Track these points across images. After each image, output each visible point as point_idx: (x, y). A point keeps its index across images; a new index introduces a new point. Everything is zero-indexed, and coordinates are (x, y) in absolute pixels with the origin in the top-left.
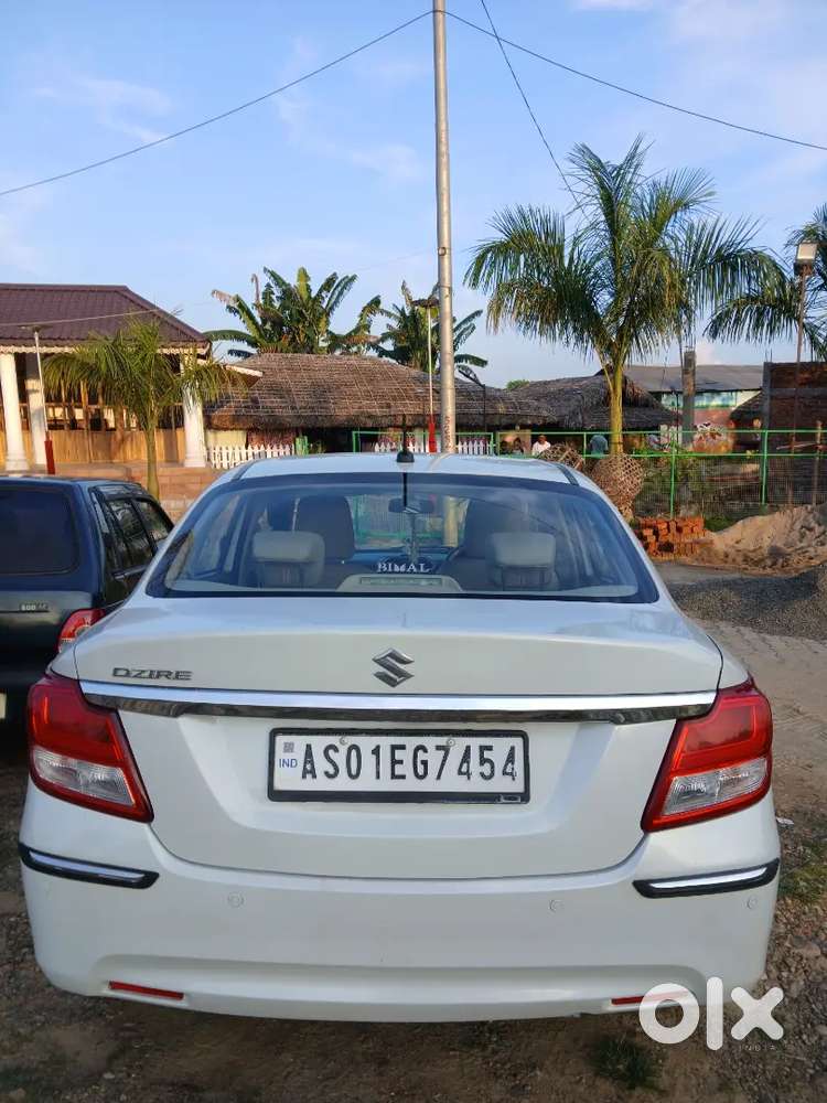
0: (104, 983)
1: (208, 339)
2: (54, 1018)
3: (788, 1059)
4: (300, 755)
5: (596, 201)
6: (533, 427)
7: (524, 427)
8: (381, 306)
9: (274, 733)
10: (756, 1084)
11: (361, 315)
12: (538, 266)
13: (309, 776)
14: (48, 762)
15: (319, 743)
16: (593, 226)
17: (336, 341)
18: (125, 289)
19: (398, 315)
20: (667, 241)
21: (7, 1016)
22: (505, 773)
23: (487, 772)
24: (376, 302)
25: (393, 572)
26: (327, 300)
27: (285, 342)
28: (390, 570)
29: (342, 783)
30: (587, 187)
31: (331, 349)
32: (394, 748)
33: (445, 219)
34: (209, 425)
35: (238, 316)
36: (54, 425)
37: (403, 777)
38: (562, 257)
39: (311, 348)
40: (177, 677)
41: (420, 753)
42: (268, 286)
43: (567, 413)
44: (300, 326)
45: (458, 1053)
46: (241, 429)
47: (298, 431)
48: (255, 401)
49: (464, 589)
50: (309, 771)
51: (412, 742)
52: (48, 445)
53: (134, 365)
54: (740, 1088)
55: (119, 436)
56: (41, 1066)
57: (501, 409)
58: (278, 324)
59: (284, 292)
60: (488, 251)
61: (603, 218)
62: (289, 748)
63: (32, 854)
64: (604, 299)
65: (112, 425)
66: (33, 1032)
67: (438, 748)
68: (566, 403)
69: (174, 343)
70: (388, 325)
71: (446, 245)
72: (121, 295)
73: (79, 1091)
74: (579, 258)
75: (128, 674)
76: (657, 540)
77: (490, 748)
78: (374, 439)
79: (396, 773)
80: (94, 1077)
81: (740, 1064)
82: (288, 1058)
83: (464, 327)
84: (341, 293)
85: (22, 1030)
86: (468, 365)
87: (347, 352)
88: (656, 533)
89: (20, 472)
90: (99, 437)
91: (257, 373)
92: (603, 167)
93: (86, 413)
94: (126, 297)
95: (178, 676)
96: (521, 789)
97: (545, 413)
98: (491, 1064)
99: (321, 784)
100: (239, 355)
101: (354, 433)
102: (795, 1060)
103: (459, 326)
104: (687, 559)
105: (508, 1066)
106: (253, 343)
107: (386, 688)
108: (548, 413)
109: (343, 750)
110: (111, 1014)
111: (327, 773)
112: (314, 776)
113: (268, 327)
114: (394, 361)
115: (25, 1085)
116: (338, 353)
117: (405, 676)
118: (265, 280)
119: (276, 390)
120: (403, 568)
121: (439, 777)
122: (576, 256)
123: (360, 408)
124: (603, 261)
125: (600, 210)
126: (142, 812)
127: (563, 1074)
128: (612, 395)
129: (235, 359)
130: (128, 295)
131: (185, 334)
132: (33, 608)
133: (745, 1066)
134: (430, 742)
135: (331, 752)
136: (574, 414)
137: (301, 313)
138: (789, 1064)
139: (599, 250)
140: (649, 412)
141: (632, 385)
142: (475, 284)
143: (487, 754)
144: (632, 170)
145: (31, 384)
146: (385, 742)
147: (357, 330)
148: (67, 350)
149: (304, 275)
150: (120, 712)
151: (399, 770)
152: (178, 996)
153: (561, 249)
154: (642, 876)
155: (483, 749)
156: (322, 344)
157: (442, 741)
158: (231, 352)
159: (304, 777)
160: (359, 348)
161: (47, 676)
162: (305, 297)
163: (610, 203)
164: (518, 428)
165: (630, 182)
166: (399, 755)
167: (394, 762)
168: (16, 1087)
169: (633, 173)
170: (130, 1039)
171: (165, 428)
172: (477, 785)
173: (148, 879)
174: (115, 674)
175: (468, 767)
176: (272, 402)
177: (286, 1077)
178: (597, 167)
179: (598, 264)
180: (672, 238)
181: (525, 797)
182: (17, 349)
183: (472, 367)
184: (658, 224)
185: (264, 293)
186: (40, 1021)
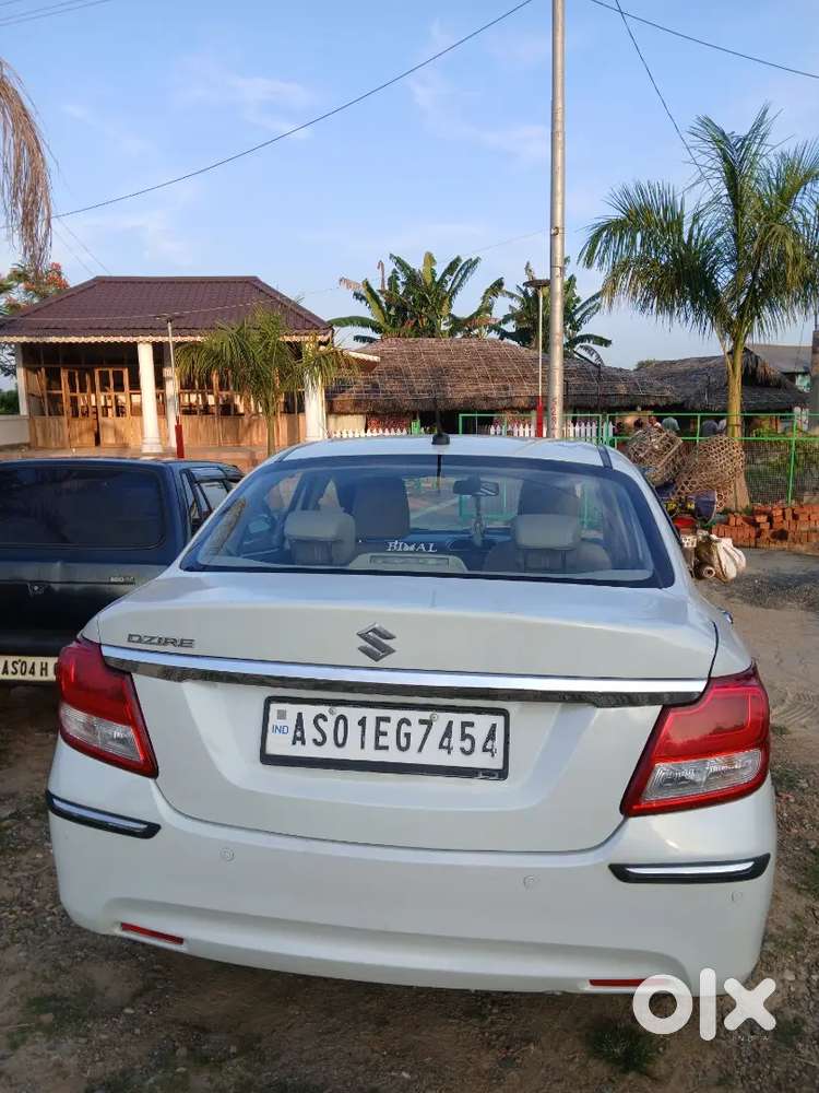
0: (117, 923)
1: (329, 326)
2: (94, 955)
3: (800, 1063)
4: (291, 722)
5: (718, 175)
6: (655, 408)
7: (645, 408)
8: (504, 288)
9: (269, 701)
10: (760, 1083)
11: (484, 297)
12: (655, 242)
13: (298, 743)
14: (74, 719)
15: (310, 712)
16: (717, 199)
17: (458, 324)
18: (255, 279)
19: (522, 296)
20: (795, 213)
21: (53, 950)
22: (485, 750)
23: (468, 748)
24: (499, 284)
25: (403, 552)
26: (450, 283)
27: (408, 327)
28: (400, 549)
29: (329, 751)
30: (711, 161)
31: (452, 333)
32: (379, 720)
33: (559, 199)
34: (331, 410)
35: (364, 303)
36: (189, 411)
37: (386, 748)
38: (681, 233)
39: (432, 331)
40: (181, 645)
41: (404, 726)
42: (395, 272)
43: (692, 393)
44: (423, 310)
45: (457, 1021)
46: (361, 414)
47: (413, 415)
48: (375, 386)
49: (469, 569)
50: (299, 738)
51: (396, 715)
52: (179, 429)
53: (257, 352)
54: (740, 1085)
55: (246, 421)
56: (74, 996)
57: (622, 389)
58: (402, 309)
59: (409, 278)
60: (603, 229)
61: (726, 192)
62: (282, 715)
63: (55, 801)
64: (724, 277)
65: (241, 410)
66: (71, 966)
67: (422, 722)
68: (692, 384)
69: (297, 330)
70: (510, 307)
71: (559, 224)
72: (252, 284)
73: (100, 1021)
74: (699, 234)
75: (140, 641)
76: (771, 527)
77: (471, 724)
78: (490, 422)
79: (380, 744)
80: (118, 1011)
81: (746, 1061)
82: (294, 1010)
83: (588, 307)
84: (464, 276)
85: (63, 964)
86: (591, 345)
87: (468, 335)
88: (770, 520)
89: (154, 454)
90: (227, 421)
91: (376, 359)
92: (725, 137)
93: (217, 400)
94: (257, 288)
95: (182, 643)
96: (499, 765)
97: (668, 393)
98: (487, 1034)
99: (309, 751)
100: (364, 341)
101: (461, 415)
102: (807, 1064)
103: (583, 306)
104: (802, 548)
105: (503, 1038)
106: (377, 329)
107: (370, 662)
108: (670, 393)
109: (332, 719)
110: (143, 956)
111: (315, 740)
112: (303, 743)
113: (392, 312)
114: (515, 343)
115: (55, 1011)
116: (459, 336)
117: (388, 651)
118: (390, 266)
119: (395, 373)
120: (412, 548)
121: (420, 750)
122: (695, 232)
123: (477, 390)
124: (725, 236)
125: (722, 184)
126: (149, 768)
127: (557, 1051)
128: (731, 373)
129: (360, 345)
130: (259, 285)
131: (309, 322)
132: (122, 580)
133: (751, 1064)
134: (414, 716)
135: (320, 721)
136: (699, 395)
137: (424, 298)
138: (800, 1068)
139: (720, 225)
140: (781, 393)
141: (764, 366)
142: (589, 264)
143: (468, 730)
144: (758, 141)
145: (168, 372)
146: (372, 714)
147: (478, 313)
148: (198, 339)
149: (430, 259)
150: (134, 675)
151: (383, 741)
152: (179, 941)
153: (680, 225)
154: (619, 860)
155: (465, 725)
156: (443, 328)
157: (426, 715)
158: (357, 338)
159: (294, 743)
160: (481, 331)
161: (78, 641)
162: (429, 281)
163: (733, 178)
164: (639, 409)
165: (755, 154)
166: (384, 726)
167: (379, 733)
168: (47, 1011)
169: (760, 143)
170: (155, 979)
171: (289, 413)
172: (456, 760)
173: (151, 830)
174: (129, 640)
175: (449, 742)
176: (391, 386)
177: (289, 1028)
178: (721, 140)
179: (720, 240)
180: (801, 211)
181: (502, 774)
182: (154, 339)
183: (596, 347)
184: (786, 196)
185: (389, 279)
186: (80, 956)
